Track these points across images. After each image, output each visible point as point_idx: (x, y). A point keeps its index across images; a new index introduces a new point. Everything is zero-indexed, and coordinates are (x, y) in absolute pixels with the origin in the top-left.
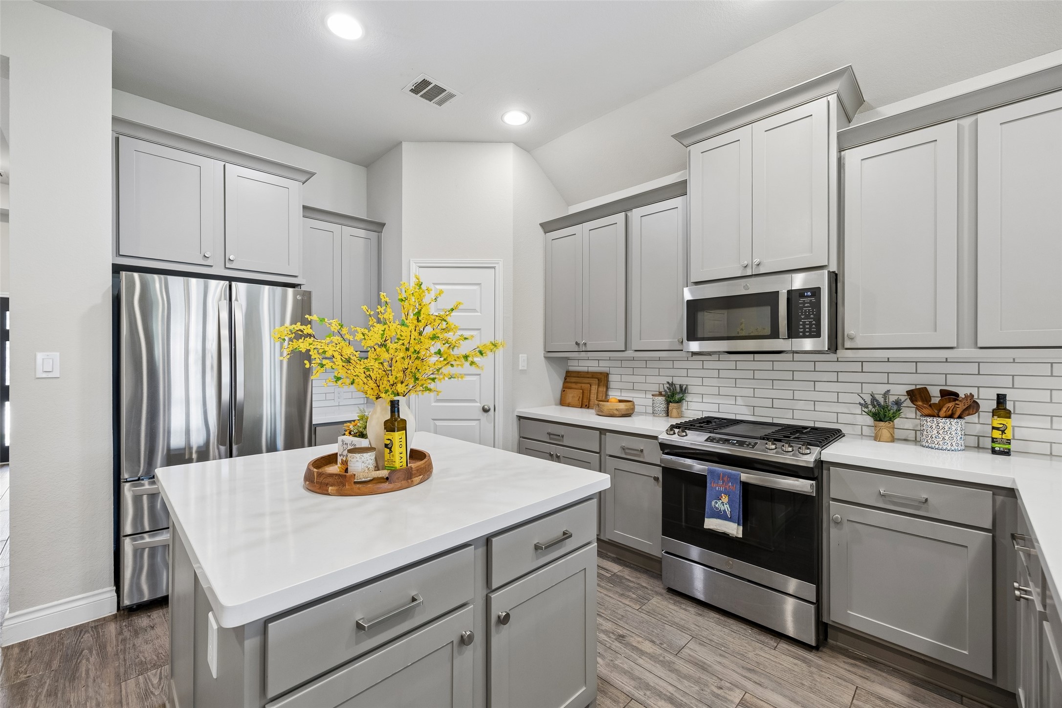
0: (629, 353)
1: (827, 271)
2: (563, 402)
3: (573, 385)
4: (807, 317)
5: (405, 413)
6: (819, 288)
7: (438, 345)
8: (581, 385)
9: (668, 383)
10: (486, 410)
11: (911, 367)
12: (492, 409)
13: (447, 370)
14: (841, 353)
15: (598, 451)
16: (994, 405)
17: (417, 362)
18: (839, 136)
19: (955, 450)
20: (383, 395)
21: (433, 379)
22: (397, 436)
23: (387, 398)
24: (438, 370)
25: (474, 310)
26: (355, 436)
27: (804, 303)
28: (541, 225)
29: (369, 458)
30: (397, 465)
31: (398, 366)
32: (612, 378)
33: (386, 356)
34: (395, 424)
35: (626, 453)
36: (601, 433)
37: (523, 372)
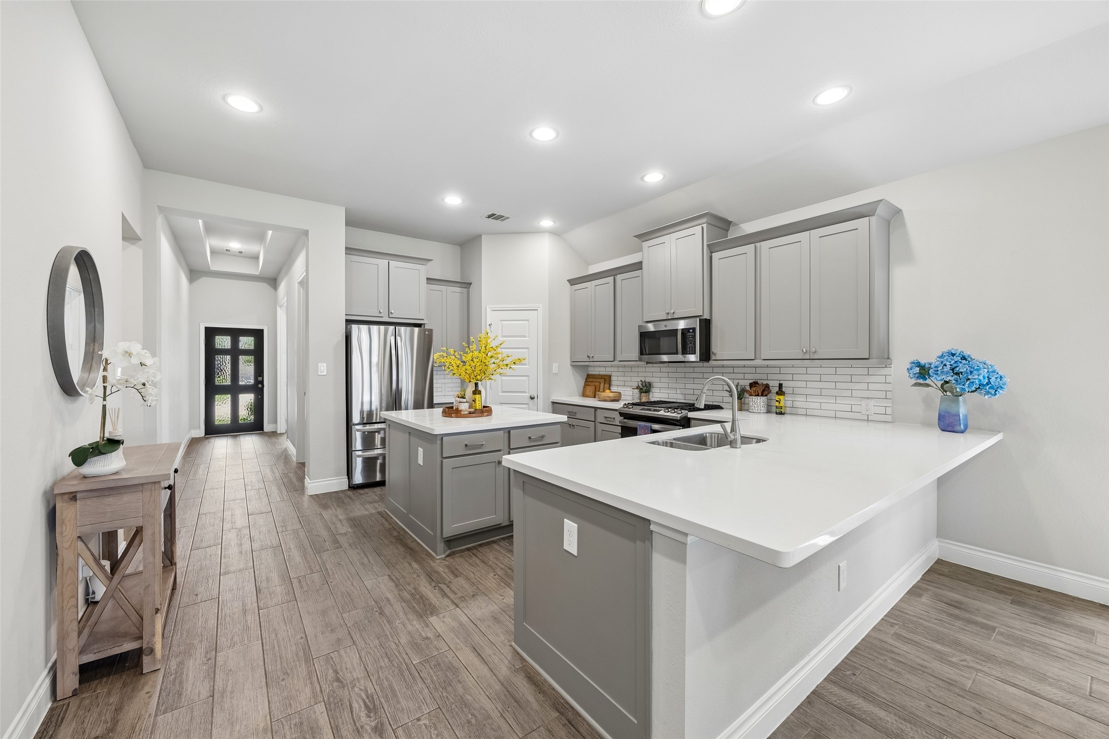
0: (616, 363)
1: (698, 319)
2: (584, 395)
3: (590, 384)
4: (691, 343)
5: (480, 388)
6: (695, 328)
7: (493, 360)
8: (594, 383)
9: (641, 381)
10: (532, 398)
11: (753, 370)
12: (536, 397)
13: (499, 370)
14: (712, 363)
15: (594, 420)
16: (777, 389)
17: (485, 367)
18: (708, 245)
19: (759, 413)
20: (472, 380)
21: (493, 374)
22: (477, 396)
23: (474, 381)
24: (495, 371)
25: (525, 336)
26: (460, 398)
27: (690, 335)
28: (567, 280)
29: (467, 405)
30: (478, 408)
31: (478, 369)
32: (613, 378)
33: (473, 364)
34: (476, 392)
35: (607, 421)
36: (595, 410)
37: (555, 374)
